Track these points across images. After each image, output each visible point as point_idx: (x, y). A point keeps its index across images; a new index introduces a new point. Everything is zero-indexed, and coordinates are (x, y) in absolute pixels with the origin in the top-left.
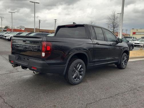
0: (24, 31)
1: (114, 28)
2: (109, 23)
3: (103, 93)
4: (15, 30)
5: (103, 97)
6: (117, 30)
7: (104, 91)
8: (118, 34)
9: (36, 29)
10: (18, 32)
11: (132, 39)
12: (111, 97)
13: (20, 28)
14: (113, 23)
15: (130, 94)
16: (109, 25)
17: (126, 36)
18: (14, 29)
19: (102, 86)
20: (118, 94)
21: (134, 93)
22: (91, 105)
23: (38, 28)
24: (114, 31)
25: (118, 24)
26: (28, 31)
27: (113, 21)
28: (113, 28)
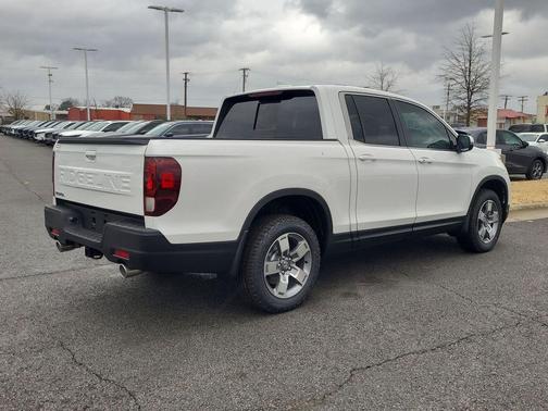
0: (130, 116)
1: (470, 91)
2: (451, 75)
3: (412, 332)
4: (98, 115)
5: (414, 347)
6: (482, 102)
7: (419, 325)
8: (487, 114)
9: (174, 107)
10: (110, 122)
11: (541, 134)
12: (442, 347)
13: (117, 107)
14: (467, 72)
15: (512, 337)
16: (453, 82)
17: (518, 123)
18: (96, 110)
19: (412, 310)
20: (468, 339)
21: (529, 335)
22: (368, 372)
23: (182, 103)
24: (469, 103)
25: (485, 76)
26: (146, 117)
27: (467, 65)
28: (466, 94)
